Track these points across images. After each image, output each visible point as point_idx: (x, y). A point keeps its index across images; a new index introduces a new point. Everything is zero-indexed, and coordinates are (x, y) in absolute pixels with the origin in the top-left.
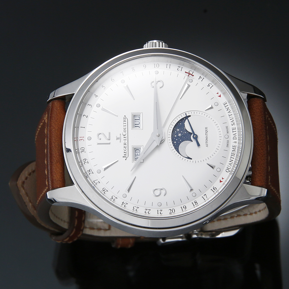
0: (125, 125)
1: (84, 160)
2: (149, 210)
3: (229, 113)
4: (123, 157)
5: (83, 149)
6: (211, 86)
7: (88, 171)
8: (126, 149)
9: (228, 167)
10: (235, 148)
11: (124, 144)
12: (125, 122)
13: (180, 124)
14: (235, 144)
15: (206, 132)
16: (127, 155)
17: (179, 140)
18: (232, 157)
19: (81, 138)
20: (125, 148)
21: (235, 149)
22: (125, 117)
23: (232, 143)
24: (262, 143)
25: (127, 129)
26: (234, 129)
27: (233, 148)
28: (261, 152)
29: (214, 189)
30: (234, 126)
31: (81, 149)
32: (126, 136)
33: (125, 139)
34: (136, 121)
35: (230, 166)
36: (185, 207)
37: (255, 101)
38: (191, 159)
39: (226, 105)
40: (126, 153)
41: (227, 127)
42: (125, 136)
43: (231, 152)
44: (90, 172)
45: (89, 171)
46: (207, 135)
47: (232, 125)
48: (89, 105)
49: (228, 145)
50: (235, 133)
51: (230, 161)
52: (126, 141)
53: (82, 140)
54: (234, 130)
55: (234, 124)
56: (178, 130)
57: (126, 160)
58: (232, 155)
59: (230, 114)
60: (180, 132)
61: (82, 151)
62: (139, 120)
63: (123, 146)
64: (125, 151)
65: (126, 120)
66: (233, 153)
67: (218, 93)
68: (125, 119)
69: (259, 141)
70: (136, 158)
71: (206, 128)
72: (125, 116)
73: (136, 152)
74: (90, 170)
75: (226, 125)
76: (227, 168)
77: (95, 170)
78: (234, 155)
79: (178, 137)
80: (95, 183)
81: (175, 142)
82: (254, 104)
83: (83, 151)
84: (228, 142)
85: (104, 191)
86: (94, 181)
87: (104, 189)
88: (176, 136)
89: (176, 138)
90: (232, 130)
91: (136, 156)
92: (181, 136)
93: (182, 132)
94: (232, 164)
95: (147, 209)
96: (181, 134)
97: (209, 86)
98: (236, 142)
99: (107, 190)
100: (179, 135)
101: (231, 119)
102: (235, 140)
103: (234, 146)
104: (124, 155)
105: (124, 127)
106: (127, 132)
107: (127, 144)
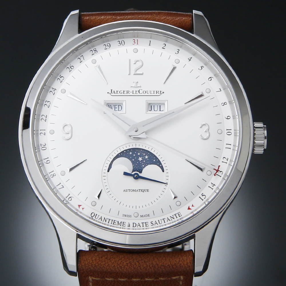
0: (152, 92)
1: (109, 45)
2: (46, 119)
3: (166, 218)
4: (111, 90)
5: (123, 44)
6: (203, 198)
7: (95, 49)
8: (121, 93)
11: (128, 91)
12: (155, 92)
13: (154, 160)
14: (127, 225)
15: (143, 191)
16: (114, 94)
17: (133, 157)
18: (110, 221)
19: (136, 41)
20: (123, 92)
21: (120, 225)
22: (162, 93)
23: (127, 221)
24: (135, 264)
25: (146, 94)
26: (146, 224)
27: (121, 222)
28: (123, 263)
29: (70, 197)
30: (150, 224)
31: (123, 41)
32: (138, 93)
33: (135, 92)
34: (159, 106)
35: (98, 219)
36: (48, 162)
38: (108, 171)
39: (177, 215)
40: (116, 93)
41: (149, 215)
42: (138, 92)
43: (117, 220)
44: (94, 51)
46: (139, 191)
47: (152, 222)
48: (178, 50)
49: (125, 216)
50: (141, 225)
51: (105, 218)
52: (131, 94)
53: (134, 42)
54: (144, 224)
55: (152, 225)
56: (146, 157)
57: (108, 93)
58: (113, 221)
59: (166, 220)
60: (144, 159)
61: (121, 42)
62: (160, 111)
63: (126, 90)
64: (119, 92)
65: (158, 94)
66: (115, 222)
67: (193, 206)
68: (159, 92)
69: (137, 260)
70: (111, 106)
71: (148, 190)
72: (164, 92)
73: (119, 106)
74: (96, 52)
75: (151, 214)
76: (97, 215)
78: (113, 223)
79: (138, 157)
80: (80, 57)
81: (131, 153)
83: (119, 43)
84: (130, 216)
85: (70, 67)
86: (82, 56)
87: (72, 67)
88: (139, 154)
89: (136, 154)
90: (145, 222)
91: (114, 106)
92: (139, 160)
93: (144, 161)
94: (101, 220)
95: (46, 117)
96: (141, 160)
97: (203, 196)
98: (129, 226)
99: (71, 70)
100: (140, 157)
101: (159, 221)
102: (131, 225)
103: (124, 223)
104: (114, 91)
105: (150, 92)
106: (143, 94)
107: (128, 94)
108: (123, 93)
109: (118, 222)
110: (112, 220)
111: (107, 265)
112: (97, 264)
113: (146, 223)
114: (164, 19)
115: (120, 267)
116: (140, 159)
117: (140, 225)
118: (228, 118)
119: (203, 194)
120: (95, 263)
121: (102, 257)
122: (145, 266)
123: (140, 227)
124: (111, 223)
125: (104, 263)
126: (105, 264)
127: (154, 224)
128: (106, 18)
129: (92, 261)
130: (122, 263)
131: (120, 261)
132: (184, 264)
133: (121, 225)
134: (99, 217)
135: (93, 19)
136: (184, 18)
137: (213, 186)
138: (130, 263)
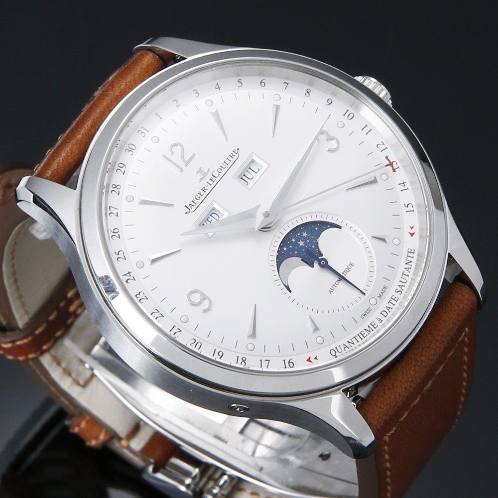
0: (227, 162)
1: (122, 166)
2: (161, 314)
3: (405, 270)
4: (186, 206)
5: (134, 148)
6: (410, 208)
7: (114, 186)
8: (199, 198)
9: (338, 348)
10: (373, 328)
11: (203, 189)
12: (230, 158)
13: (317, 227)
14: (377, 322)
15: (347, 270)
16: (194, 208)
17: (293, 250)
18: (358, 338)
19: (143, 130)
20: (199, 195)
21: (371, 330)
22: (237, 151)
23: (373, 318)
24: (422, 361)
25: (224, 171)
26: (394, 299)
27: (369, 326)
29: (289, 362)
30: (397, 295)
31: (130, 145)
32: (215, 180)
33: (211, 182)
34: (250, 170)
35: (343, 350)
36: (221, 354)
37: (463, 289)
38: (290, 292)
39: (410, 255)
40: (194, 204)
41: (385, 288)
42: (213, 177)
43: (361, 329)
44: (115, 189)
45: (116, 187)
47: (397, 291)
48: (195, 91)
49: (365, 315)
50: (390, 305)
51: (348, 342)
52: (210, 188)
53: (142, 133)
54: (392, 301)
55: (400, 293)
56: (305, 234)
57: (186, 213)
58: (360, 335)
59: (407, 273)
60: (305, 239)
61: (130, 149)
62: (256, 173)
63: (199, 190)
64: (195, 199)
65: (235, 158)
66: (363, 333)
67: (412, 228)
68: (234, 154)
71: (351, 264)
72: (238, 149)
74: (118, 187)
75: (386, 283)
76: (336, 348)
77: (126, 191)
78: (362, 337)
79: (296, 244)
80: (110, 212)
81: (285, 249)
82: (456, 294)
83: (129, 151)
84: (369, 310)
85: (114, 232)
86: (110, 207)
87: (116, 231)
88: (294, 240)
89: (292, 243)
90: (390, 299)
91: (207, 221)
92: (302, 246)
93: (308, 241)
94: (348, 348)
95: (158, 312)
96: (304, 244)
97: (407, 207)
98: (381, 321)
99: (119, 235)
100: (299, 243)
101: (400, 281)
102: (382, 317)
103: (373, 324)
104: (190, 205)
105: (224, 164)
106: (221, 175)
107: (207, 192)
108: (201, 196)
109: (365, 330)
110: (358, 335)
111: (397, 396)
112: (388, 408)
113: (392, 298)
114: (126, 85)
115: (411, 382)
116: (301, 243)
117: (390, 308)
118: (330, 101)
119: (405, 205)
120: (385, 408)
121: (384, 393)
122: (432, 352)
123: (392, 308)
124: (362, 339)
125: (393, 397)
126: (395, 397)
127: (401, 290)
128: (67, 151)
129: (380, 407)
130: (409, 376)
131: (404, 375)
132: (465, 304)
133: (373, 330)
134: (342, 347)
135: (57, 166)
136: (145, 62)
137: (405, 186)
138: (415, 366)
